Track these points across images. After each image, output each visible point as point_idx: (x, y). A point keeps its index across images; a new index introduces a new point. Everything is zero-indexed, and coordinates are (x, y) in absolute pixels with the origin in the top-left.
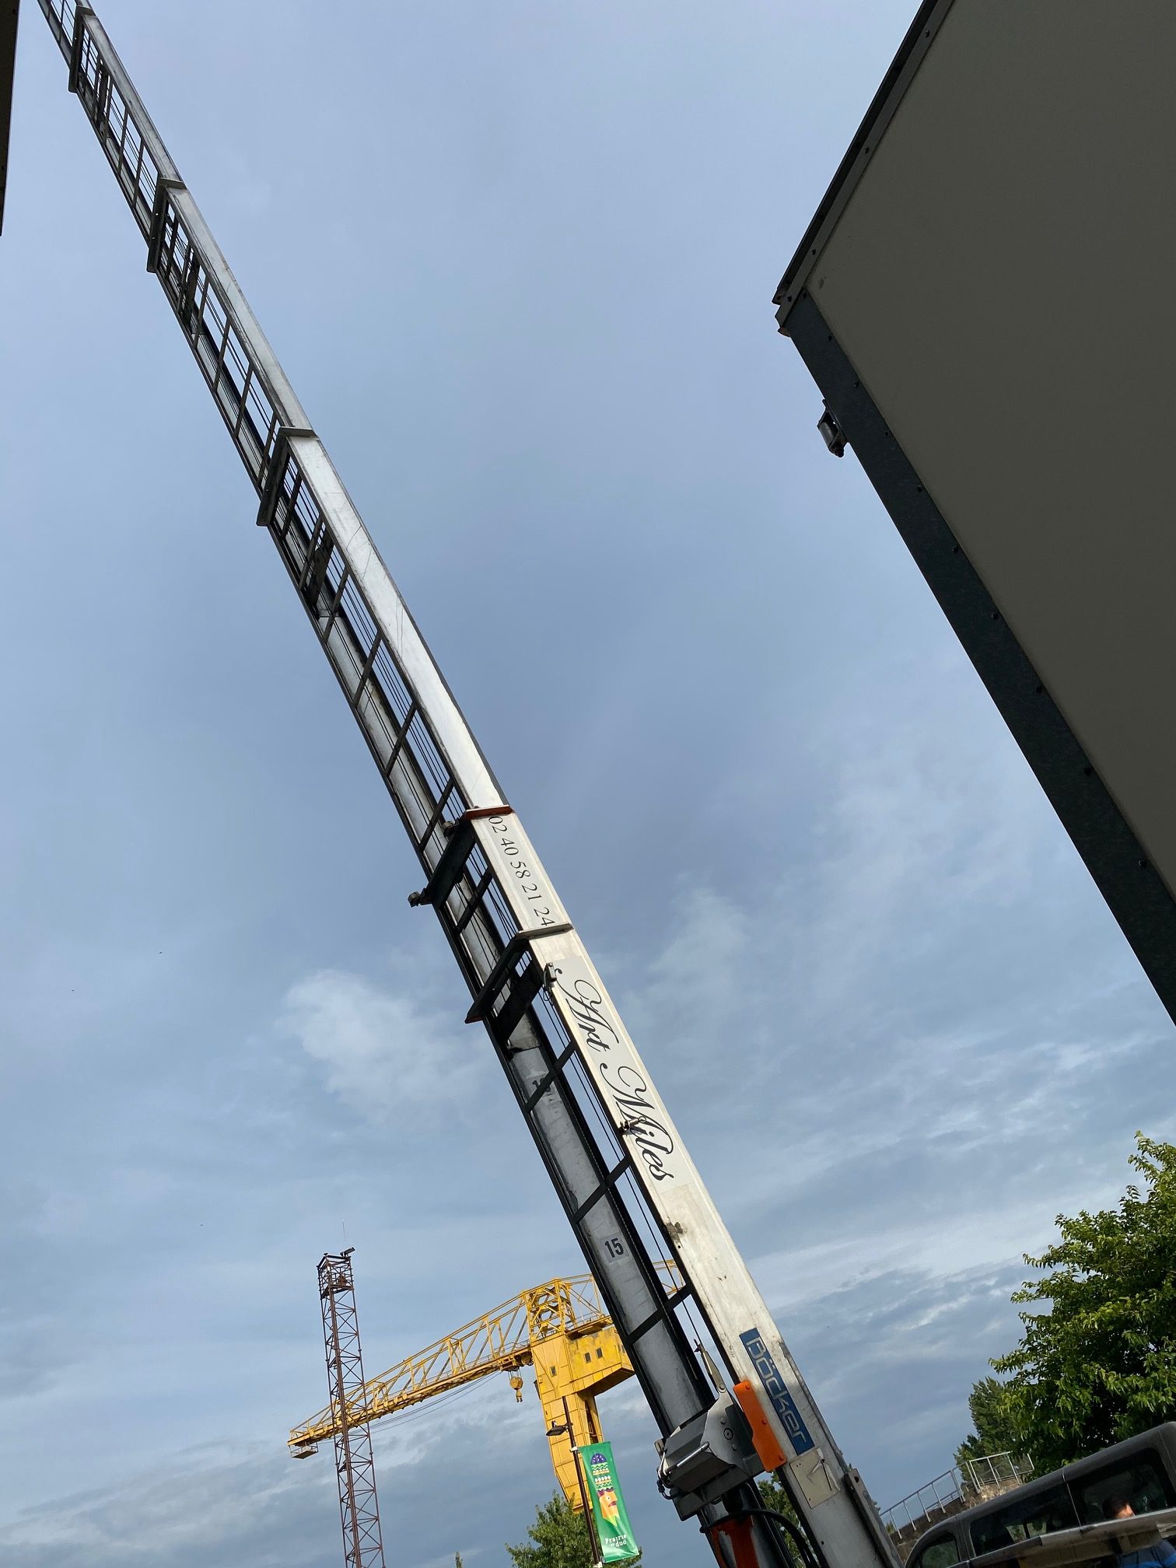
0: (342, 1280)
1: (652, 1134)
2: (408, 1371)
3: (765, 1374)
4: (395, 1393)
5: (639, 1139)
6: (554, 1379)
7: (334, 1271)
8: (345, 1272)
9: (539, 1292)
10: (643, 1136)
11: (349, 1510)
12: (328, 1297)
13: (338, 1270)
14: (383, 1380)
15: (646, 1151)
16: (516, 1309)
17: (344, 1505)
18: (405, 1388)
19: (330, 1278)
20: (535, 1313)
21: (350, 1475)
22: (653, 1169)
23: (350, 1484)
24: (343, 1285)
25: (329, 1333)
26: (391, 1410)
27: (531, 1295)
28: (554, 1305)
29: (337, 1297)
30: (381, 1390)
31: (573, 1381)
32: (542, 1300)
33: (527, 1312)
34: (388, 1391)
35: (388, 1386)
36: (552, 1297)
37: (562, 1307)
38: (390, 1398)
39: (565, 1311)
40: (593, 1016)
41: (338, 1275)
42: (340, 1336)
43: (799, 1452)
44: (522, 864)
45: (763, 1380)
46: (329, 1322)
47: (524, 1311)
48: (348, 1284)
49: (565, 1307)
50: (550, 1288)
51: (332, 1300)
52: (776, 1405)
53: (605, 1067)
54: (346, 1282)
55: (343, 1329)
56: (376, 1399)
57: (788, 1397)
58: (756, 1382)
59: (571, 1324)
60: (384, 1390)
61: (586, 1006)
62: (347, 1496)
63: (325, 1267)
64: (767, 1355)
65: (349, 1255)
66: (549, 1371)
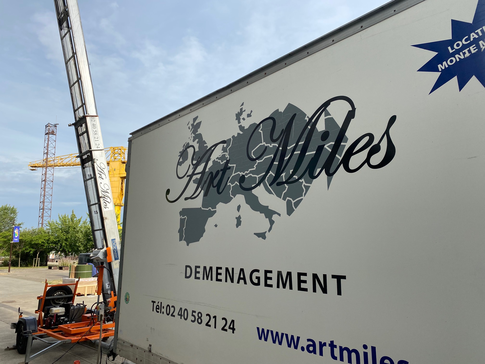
0: (53, 132)
1: (107, 199)
2: (71, 157)
3: (114, 247)
4: (65, 162)
5: (104, 200)
6: (114, 172)
7: (50, 128)
8: (55, 130)
9: (116, 148)
10: (105, 199)
11: (43, 191)
12: (48, 135)
13: (52, 129)
14: (62, 157)
15: (104, 202)
16: (108, 151)
17: (42, 190)
18: (69, 161)
19: (49, 130)
20: (113, 153)
21: (45, 183)
22: (105, 206)
23: (45, 185)
24: (53, 133)
25: (46, 145)
26: (63, 166)
27: (113, 149)
28: (120, 153)
29: (50, 136)
30: (61, 160)
31: (120, 174)
32: (116, 151)
33: (111, 153)
34: (63, 161)
35: (63, 159)
36: (120, 151)
37: (122, 154)
38: (63, 163)
39: (123, 156)
40: (102, 171)
41: (52, 130)
42: (49, 147)
43: (115, 260)
44: (96, 131)
45: (113, 248)
46: (47, 142)
47: (110, 152)
48: (54, 133)
49: (123, 155)
50: (120, 148)
51: (48, 136)
52: (114, 252)
53: (101, 183)
54: (54, 132)
55: (50, 145)
56: (59, 162)
57: (117, 251)
58: (112, 248)
59: (124, 159)
60: (62, 160)
61: (101, 169)
62: (43, 188)
63: (48, 126)
64: (116, 244)
65: (57, 125)
66: (113, 169)
